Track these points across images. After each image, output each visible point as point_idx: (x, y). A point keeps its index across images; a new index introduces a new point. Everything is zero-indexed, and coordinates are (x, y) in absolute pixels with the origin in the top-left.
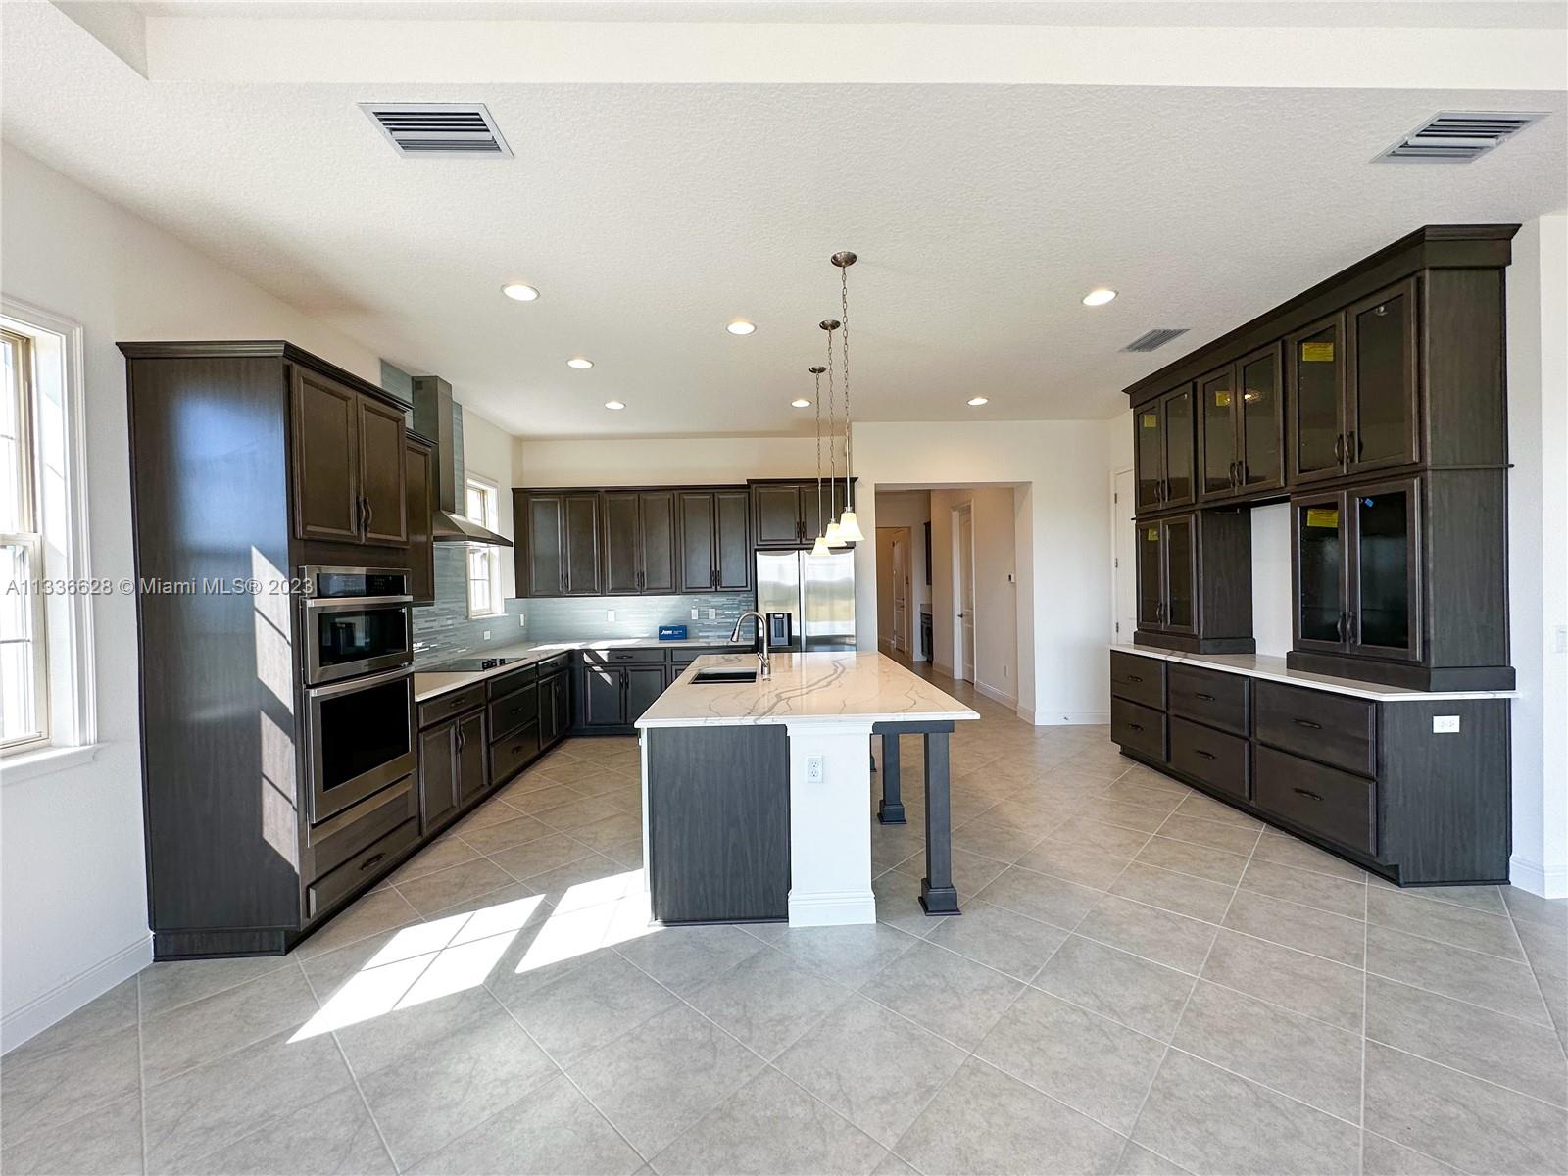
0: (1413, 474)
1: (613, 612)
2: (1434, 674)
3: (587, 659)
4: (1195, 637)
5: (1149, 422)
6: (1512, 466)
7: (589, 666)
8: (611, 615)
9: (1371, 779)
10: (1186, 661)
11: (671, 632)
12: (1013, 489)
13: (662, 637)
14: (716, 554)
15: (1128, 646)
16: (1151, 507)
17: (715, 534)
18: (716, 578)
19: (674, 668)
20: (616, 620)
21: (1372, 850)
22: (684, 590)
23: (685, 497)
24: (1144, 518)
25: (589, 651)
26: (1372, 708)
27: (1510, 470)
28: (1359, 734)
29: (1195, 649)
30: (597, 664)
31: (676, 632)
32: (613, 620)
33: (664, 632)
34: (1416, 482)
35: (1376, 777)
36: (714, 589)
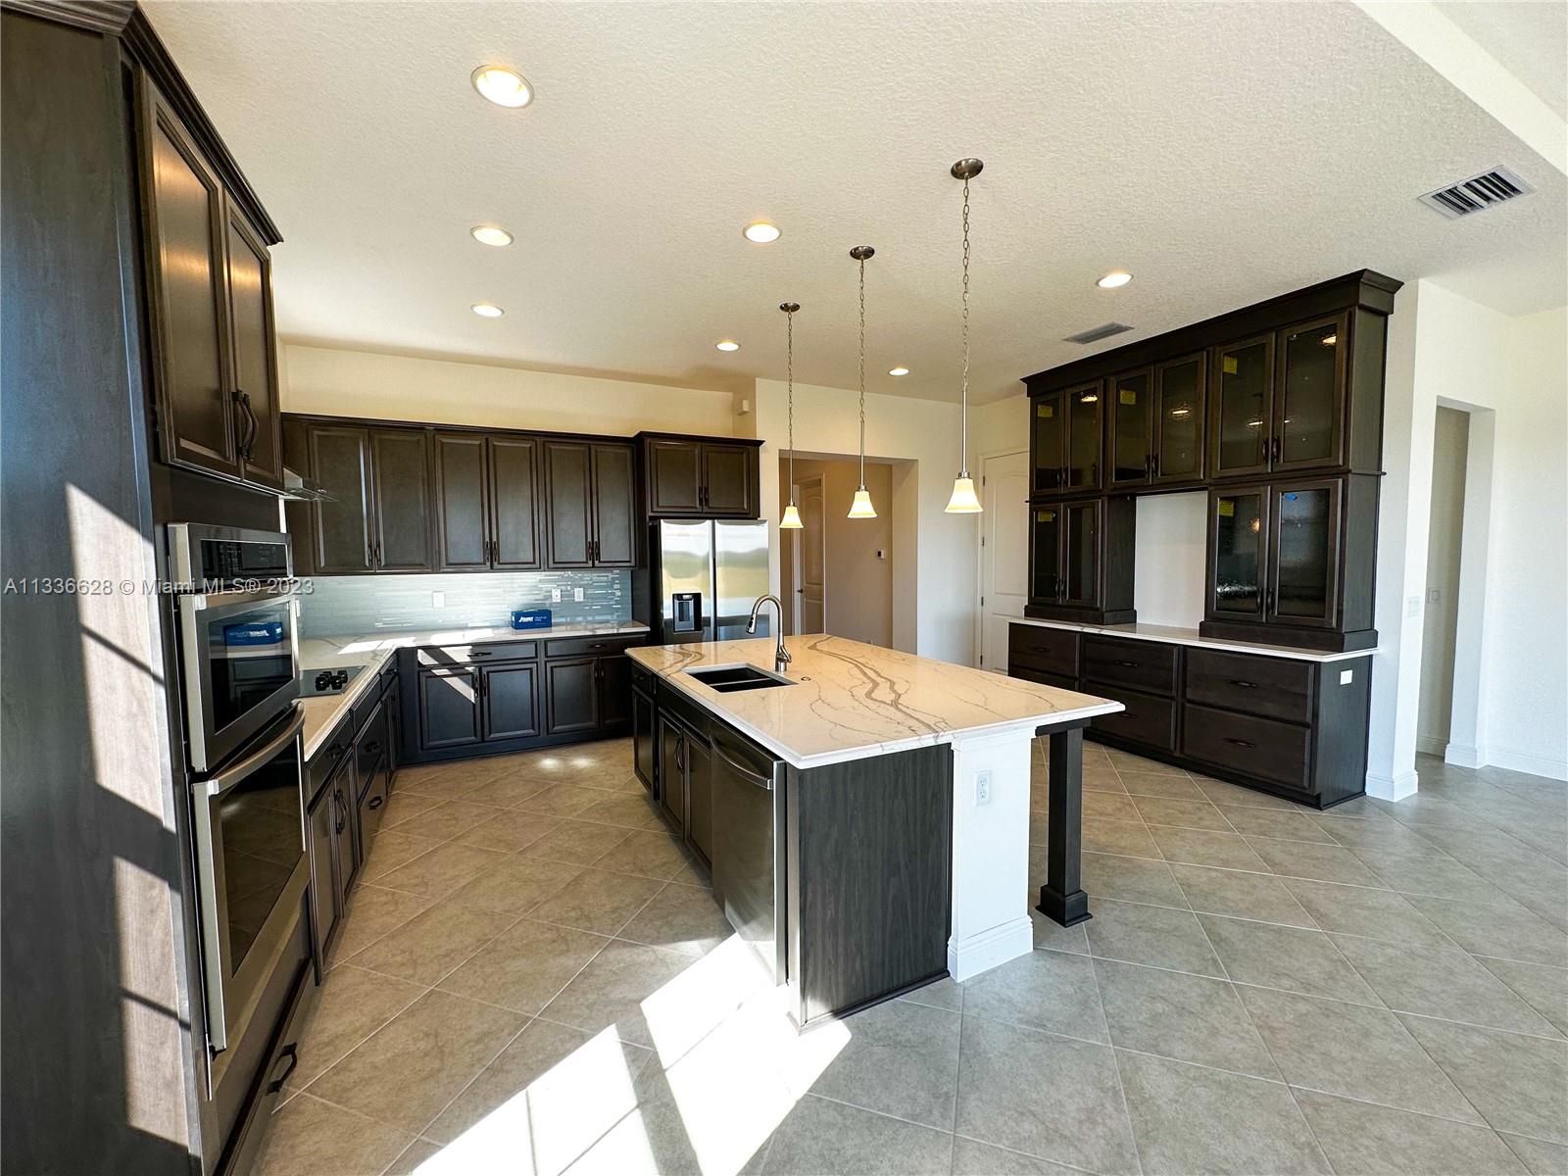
0: (1338, 475)
1: (442, 594)
2: (1347, 638)
3: (424, 658)
4: (1098, 609)
5: (1045, 412)
6: (1385, 474)
7: (429, 668)
8: (439, 599)
9: (1307, 726)
10: (1104, 632)
11: (530, 619)
12: (891, 466)
13: (518, 625)
14: (593, 523)
15: (1020, 618)
16: (1047, 491)
17: (592, 496)
18: (593, 550)
19: (549, 665)
20: (446, 606)
21: (1306, 784)
22: (551, 565)
23: (552, 447)
24: (1036, 502)
25: (428, 649)
26: (1312, 668)
27: (1382, 477)
28: (1298, 690)
29: (1099, 621)
30: (443, 665)
31: (538, 619)
32: (443, 605)
33: (523, 619)
34: (1340, 481)
35: (1313, 726)
36: (590, 564)
